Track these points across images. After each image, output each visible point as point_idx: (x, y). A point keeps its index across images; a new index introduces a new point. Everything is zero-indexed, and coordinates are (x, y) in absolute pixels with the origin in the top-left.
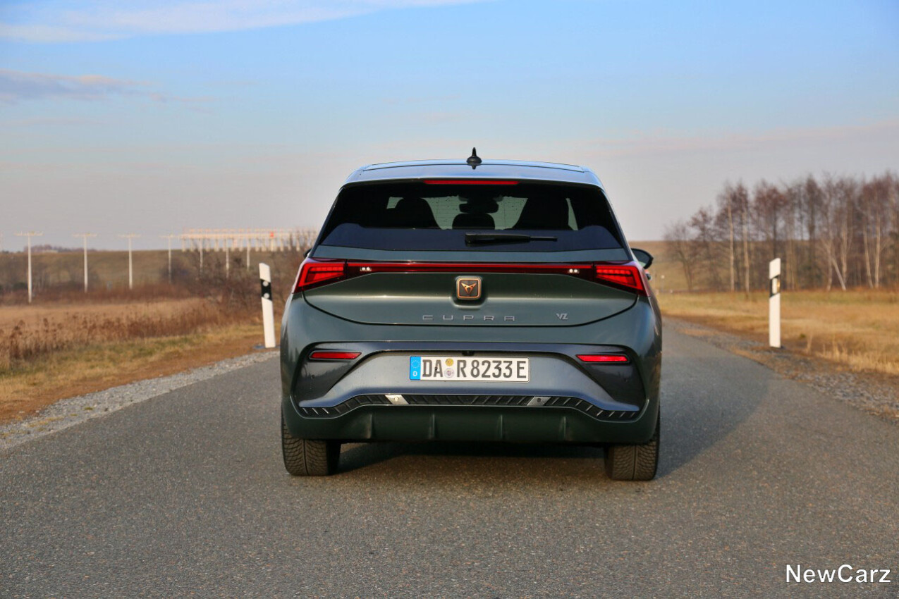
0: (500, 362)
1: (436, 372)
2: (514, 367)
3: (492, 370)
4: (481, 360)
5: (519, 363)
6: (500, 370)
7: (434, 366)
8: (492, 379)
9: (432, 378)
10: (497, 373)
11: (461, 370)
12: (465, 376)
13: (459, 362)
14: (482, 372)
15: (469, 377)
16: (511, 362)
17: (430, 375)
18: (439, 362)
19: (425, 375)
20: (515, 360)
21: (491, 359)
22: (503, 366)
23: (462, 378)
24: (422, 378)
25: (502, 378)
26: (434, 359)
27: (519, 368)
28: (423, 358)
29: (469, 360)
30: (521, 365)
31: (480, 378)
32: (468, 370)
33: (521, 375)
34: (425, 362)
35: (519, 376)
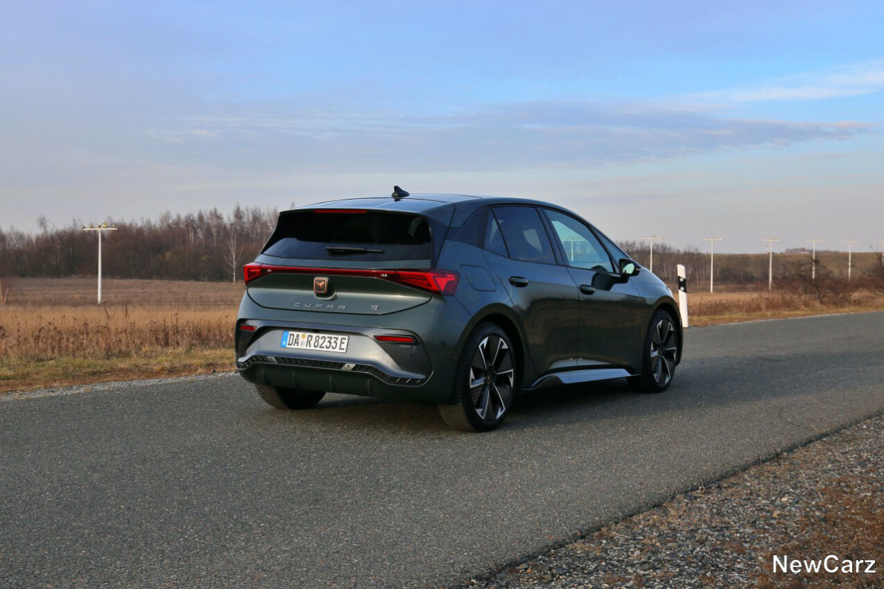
0: (331, 338)
1: (295, 343)
2: (339, 342)
3: (326, 343)
4: (321, 335)
5: (342, 339)
6: (330, 343)
7: (295, 338)
8: (325, 349)
9: (292, 346)
10: (328, 346)
11: (309, 342)
12: (310, 346)
13: (309, 336)
14: (320, 344)
15: (312, 348)
16: (337, 339)
17: (291, 345)
18: (298, 336)
19: (289, 344)
20: (340, 337)
21: (326, 336)
22: (333, 341)
23: (308, 348)
24: (288, 346)
25: (330, 349)
26: (296, 333)
27: (342, 343)
28: (290, 332)
29: (314, 335)
30: (343, 341)
31: (318, 348)
32: (312, 343)
33: (342, 347)
34: (291, 335)
35: (340, 349)
